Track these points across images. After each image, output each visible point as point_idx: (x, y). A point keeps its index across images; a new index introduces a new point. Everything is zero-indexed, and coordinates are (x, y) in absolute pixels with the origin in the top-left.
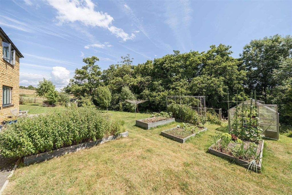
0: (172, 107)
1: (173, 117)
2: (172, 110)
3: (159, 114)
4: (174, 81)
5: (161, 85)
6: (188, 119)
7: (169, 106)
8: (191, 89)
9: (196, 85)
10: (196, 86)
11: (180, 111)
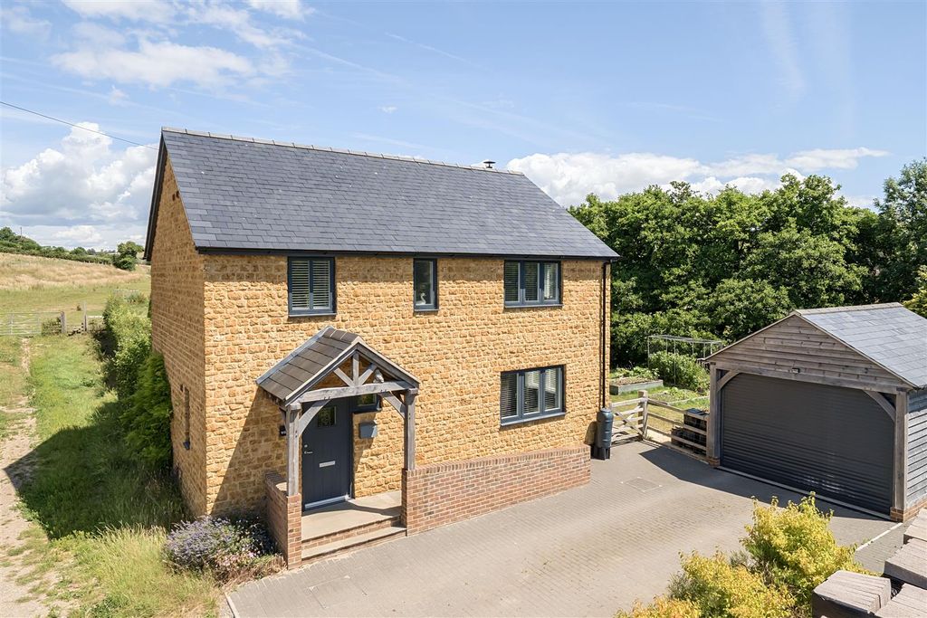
0: (658, 359)
1: (659, 378)
2: (658, 363)
3: (632, 372)
4: (671, 283)
5: (635, 291)
6: (687, 382)
7: (652, 356)
8: (710, 310)
9: (722, 304)
10: (724, 306)
11: (674, 367)
